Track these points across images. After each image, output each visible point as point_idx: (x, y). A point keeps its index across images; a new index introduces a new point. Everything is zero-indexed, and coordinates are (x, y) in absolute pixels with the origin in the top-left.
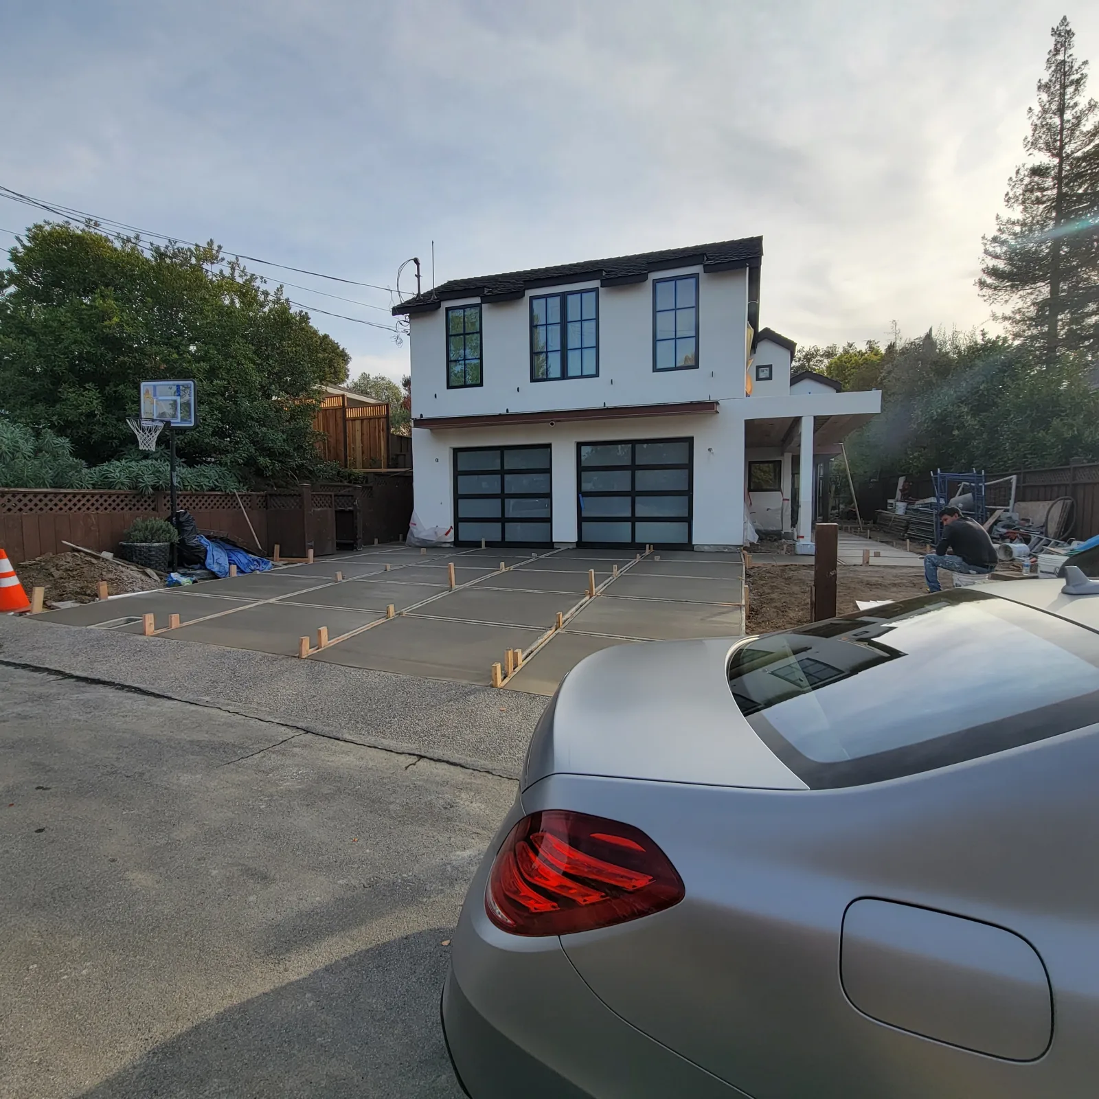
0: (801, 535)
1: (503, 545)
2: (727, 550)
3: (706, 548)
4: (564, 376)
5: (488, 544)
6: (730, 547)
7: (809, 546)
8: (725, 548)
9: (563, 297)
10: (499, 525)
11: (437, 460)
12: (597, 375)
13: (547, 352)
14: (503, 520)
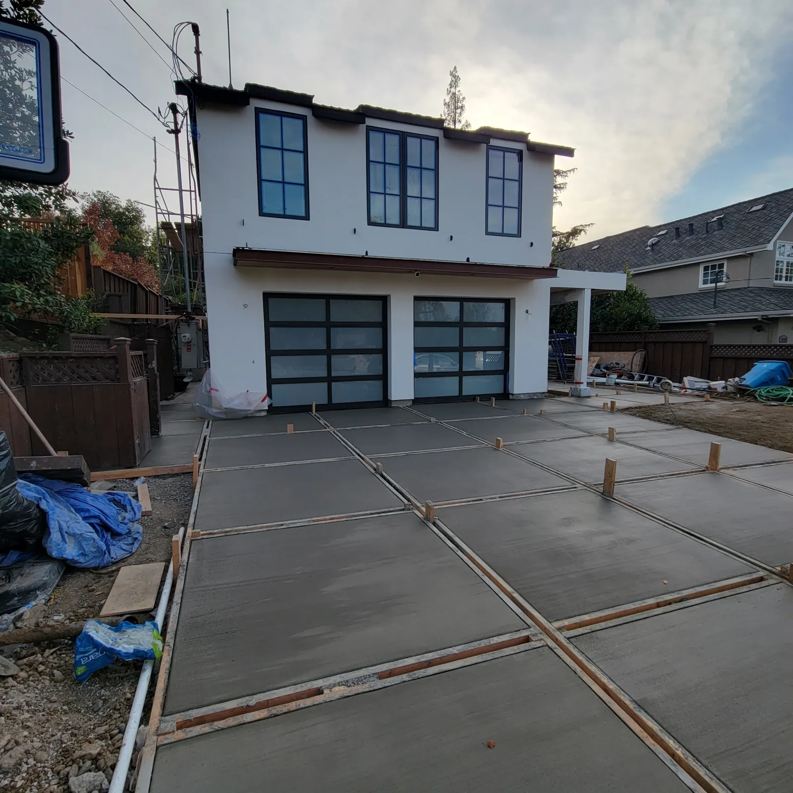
0: (582, 382)
1: (329, 407)
2: (535, 397)
3: (522, 396)
4: (403, 224)
5: (320, 408)
6: (538, 394)
7: (588, 390)
8: (534, 396)
9: (403, 137)
10: (325, 385)
11: (245, 306)
12: (436, 228)
13: (385, 194)
14: (329, 379)
